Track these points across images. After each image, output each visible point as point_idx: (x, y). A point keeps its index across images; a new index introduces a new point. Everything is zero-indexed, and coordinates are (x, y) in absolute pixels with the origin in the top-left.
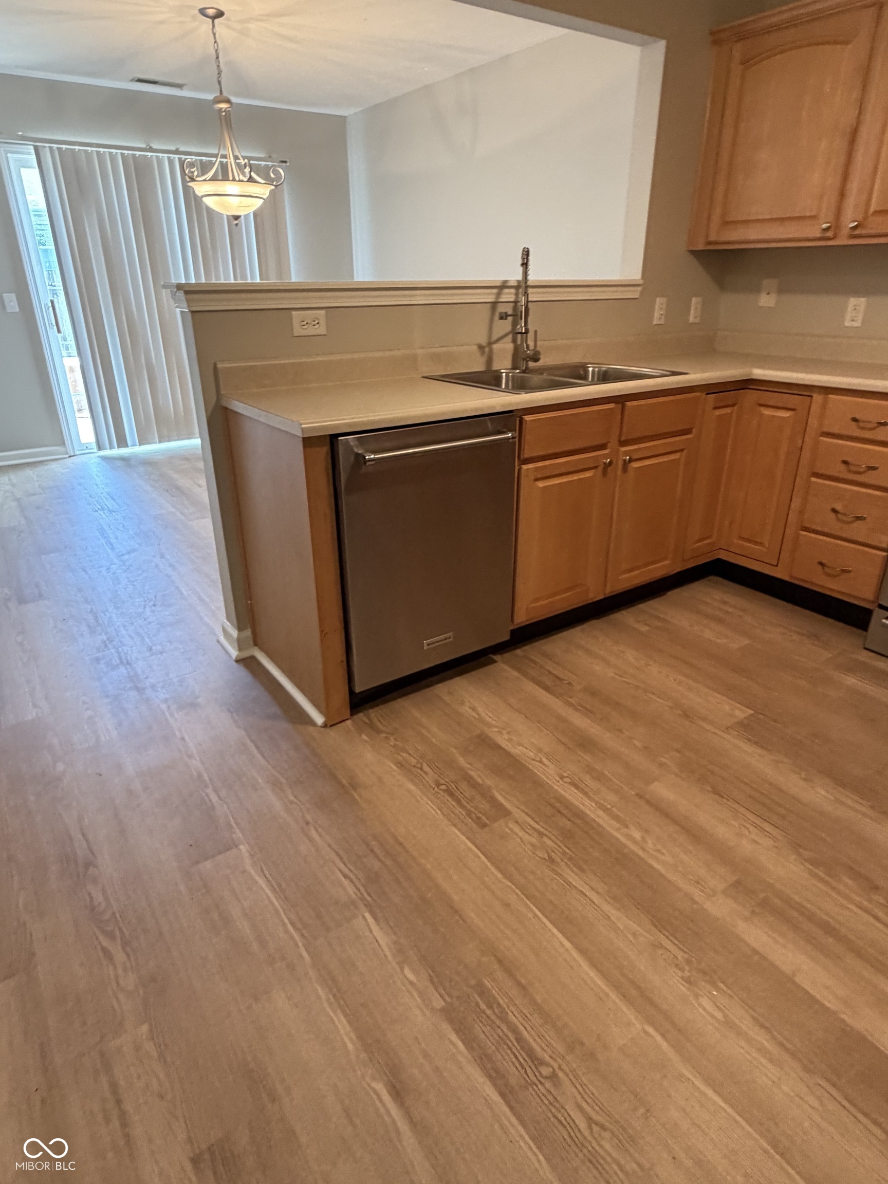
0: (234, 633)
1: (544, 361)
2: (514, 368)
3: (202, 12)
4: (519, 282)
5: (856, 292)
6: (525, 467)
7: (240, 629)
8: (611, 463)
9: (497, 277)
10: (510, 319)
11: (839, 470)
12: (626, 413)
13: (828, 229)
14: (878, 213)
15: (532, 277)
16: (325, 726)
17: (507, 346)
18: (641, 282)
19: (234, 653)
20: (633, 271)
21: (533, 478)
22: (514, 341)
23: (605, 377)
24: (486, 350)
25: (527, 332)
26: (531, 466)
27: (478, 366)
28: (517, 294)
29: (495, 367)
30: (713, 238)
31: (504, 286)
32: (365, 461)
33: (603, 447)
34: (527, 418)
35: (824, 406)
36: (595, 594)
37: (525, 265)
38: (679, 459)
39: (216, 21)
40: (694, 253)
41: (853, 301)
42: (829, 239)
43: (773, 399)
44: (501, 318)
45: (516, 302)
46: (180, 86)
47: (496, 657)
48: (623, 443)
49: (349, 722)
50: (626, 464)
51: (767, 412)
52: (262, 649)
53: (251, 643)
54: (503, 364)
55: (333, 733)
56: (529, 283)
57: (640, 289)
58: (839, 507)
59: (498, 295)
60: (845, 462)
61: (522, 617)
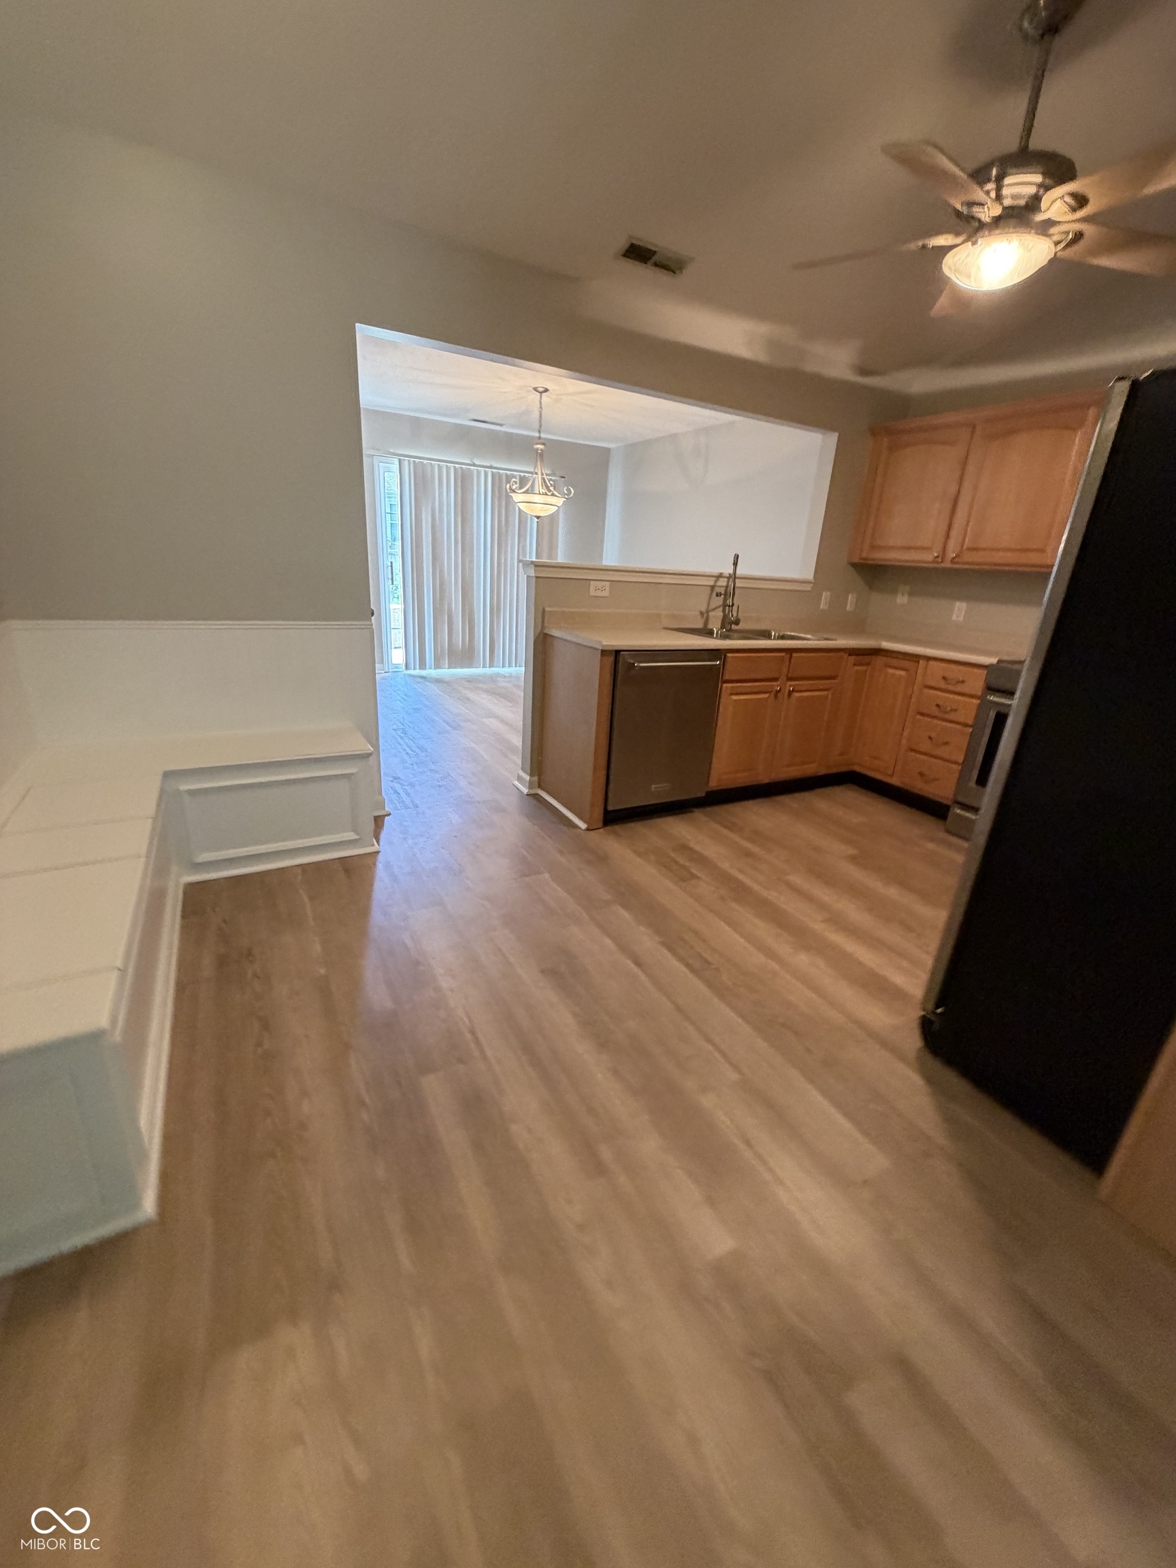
0: (527, 778)
1: (741, 626)
2: (722, 627)
3: (535, 389)
4: (730, 574)
5: (960, 598)
6: (725, 685)
7: (531, 775)
8: (780, 689)
9: (716, 571)
10: (723, 596)
11: (935, 711)
12: (793, 661)
13: (937, 557)
14: (968, 549)
15: (739, 572)
16: (588, 829)
17: (719, 614)
18: (813, 581)
19: (525, 791)
20: (810, 576)
21: (729, 692)
22: (724, 611)
23: (783, 637)
24: (705, 615)
25: (733, 605)
26: (730, 685)
27: (700, 625)
28: (728, 582)
29: (710, 626)
30: (864, 555)
31: (720, 576)
32: (635, 667)
33: (775, 679)
34: (728, 655)
35: (926, 667)
36: (764, 778)
37: (735, 564)
38: (826, 697)
39: (544, 394)
40: (854, 565)
41: (958, 604)
42: (938, 563)
43: (894, 662)
44: (717, 595)
45: (727, 587)
46: (501, 425)
47: (694, 810)
48: (790, 679)
49: (601, 830)
50: (790, 693)
51: (891, 671)
52: (543, 789)
53: (537, 786)
54: (715, 626)
55: (592, 833)
56: (737, 576)
57: (812, 585)
58: (933, 735)
59: (716, 582)
60: (938, 706)
61: (714, 784)
